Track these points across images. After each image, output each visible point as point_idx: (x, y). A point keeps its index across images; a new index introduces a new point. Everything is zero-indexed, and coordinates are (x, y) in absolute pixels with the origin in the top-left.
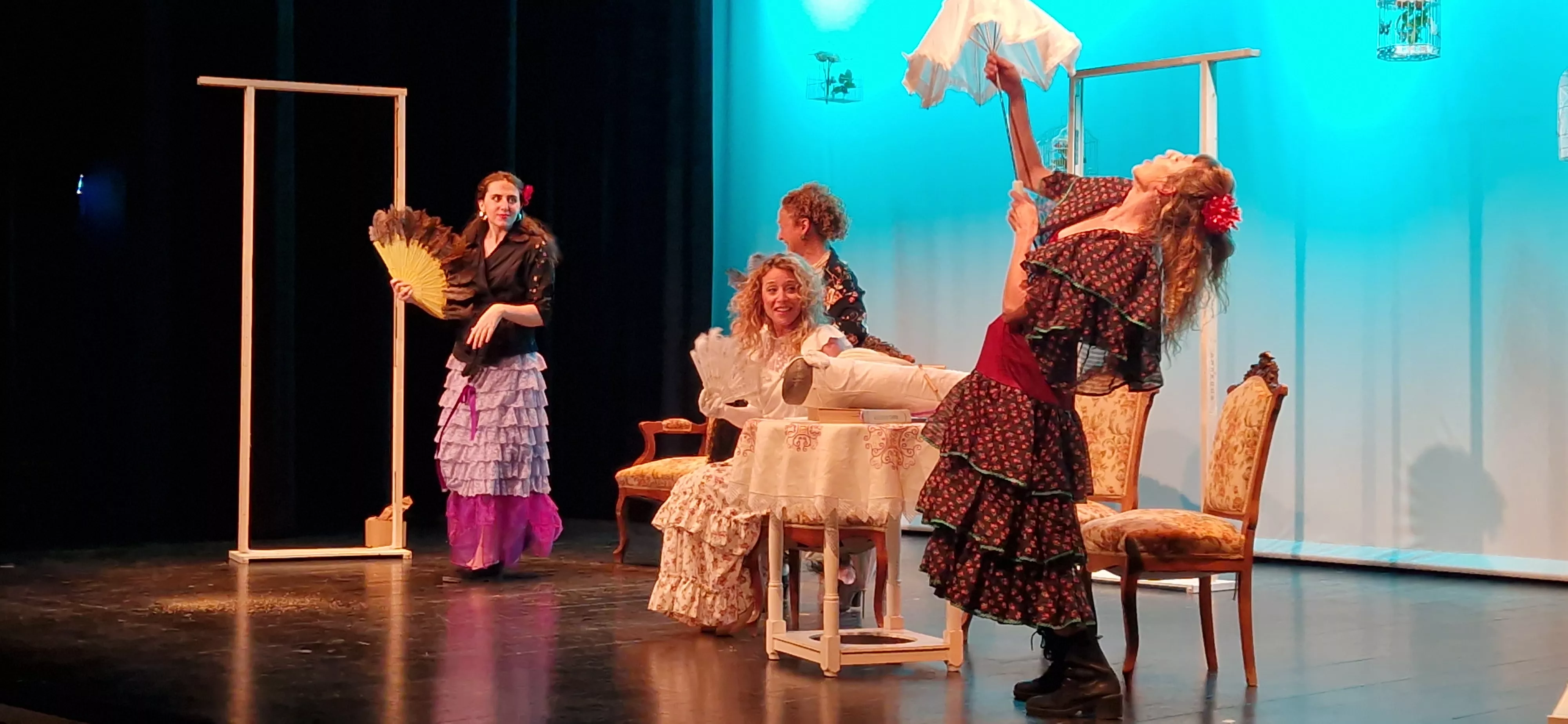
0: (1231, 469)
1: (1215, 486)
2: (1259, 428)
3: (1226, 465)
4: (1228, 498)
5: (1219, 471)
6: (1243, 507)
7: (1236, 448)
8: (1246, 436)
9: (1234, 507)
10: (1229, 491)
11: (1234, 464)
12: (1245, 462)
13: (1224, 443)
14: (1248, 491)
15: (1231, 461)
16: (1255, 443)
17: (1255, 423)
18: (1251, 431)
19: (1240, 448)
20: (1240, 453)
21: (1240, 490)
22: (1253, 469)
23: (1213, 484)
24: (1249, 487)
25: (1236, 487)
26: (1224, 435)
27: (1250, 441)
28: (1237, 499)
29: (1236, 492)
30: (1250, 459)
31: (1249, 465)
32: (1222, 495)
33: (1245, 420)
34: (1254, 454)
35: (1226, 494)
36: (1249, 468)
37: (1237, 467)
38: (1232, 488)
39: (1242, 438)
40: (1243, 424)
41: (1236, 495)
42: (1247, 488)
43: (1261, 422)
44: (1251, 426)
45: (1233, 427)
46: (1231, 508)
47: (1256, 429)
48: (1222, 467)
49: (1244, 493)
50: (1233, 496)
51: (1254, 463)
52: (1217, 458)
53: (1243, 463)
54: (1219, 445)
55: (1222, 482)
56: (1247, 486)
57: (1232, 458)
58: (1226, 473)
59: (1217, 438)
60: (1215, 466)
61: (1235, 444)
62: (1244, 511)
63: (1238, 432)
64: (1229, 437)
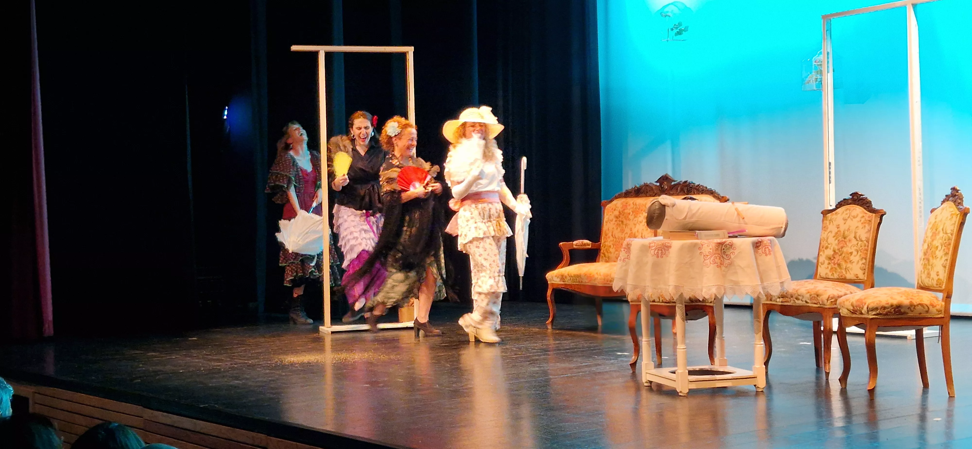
0: (934, 261)
1: (924, 272)
2: (952, 235)
3: (931, 258)
4: (933, 279)
5: (927, 262)
6: (943, 285)
7: (937, 247)
8: (944, 239)
9: (937, 285)
10: (933, 275)
11: (936, 257)
12: (943, 256)
13: (929, 245)
14: (946, 274)
15: (934, 256)
16: (950, 244)
17: (949, 232)
18: (947, 237)
19: (940, 248)
20: (939, 251)
21: (940, 273)
22: (949, 261)
23: (923, 271)
24: (946, 272)
25: (938, 272)
26: (929, 239)
27: (946, 243)
28: (939, 279)
29: (938, 275)
30: (947, 254)
31: (946, 258)
32: (929, 278)
33: (943, 230)
34: (949, 251)
35: (931, 277)
36: (947, 260)
37: (938, 259)
38: (935, 273)
39: (940, 241)
40: (941, 232)
41: (938, 277)
42: (945, 273)
43: (953, 231)
44: (946, 233)
45: (934, 235)
46: (935, 286)
47: (950, 235)
48: (928, 260)
49: (943, 275)
50: (936, 278)
51: (949, 257)
52: (925, 254)
53: (942, 257)
54: (926, 246)
55: (929, 270)
56: (945, 271)
57: (935, 254)
58: (931, 263)
59: (925, 242)
60: (924, 259)
61: (937, 245)
62: (943, 287)
63: (938, 237)
64: (933, 241)
